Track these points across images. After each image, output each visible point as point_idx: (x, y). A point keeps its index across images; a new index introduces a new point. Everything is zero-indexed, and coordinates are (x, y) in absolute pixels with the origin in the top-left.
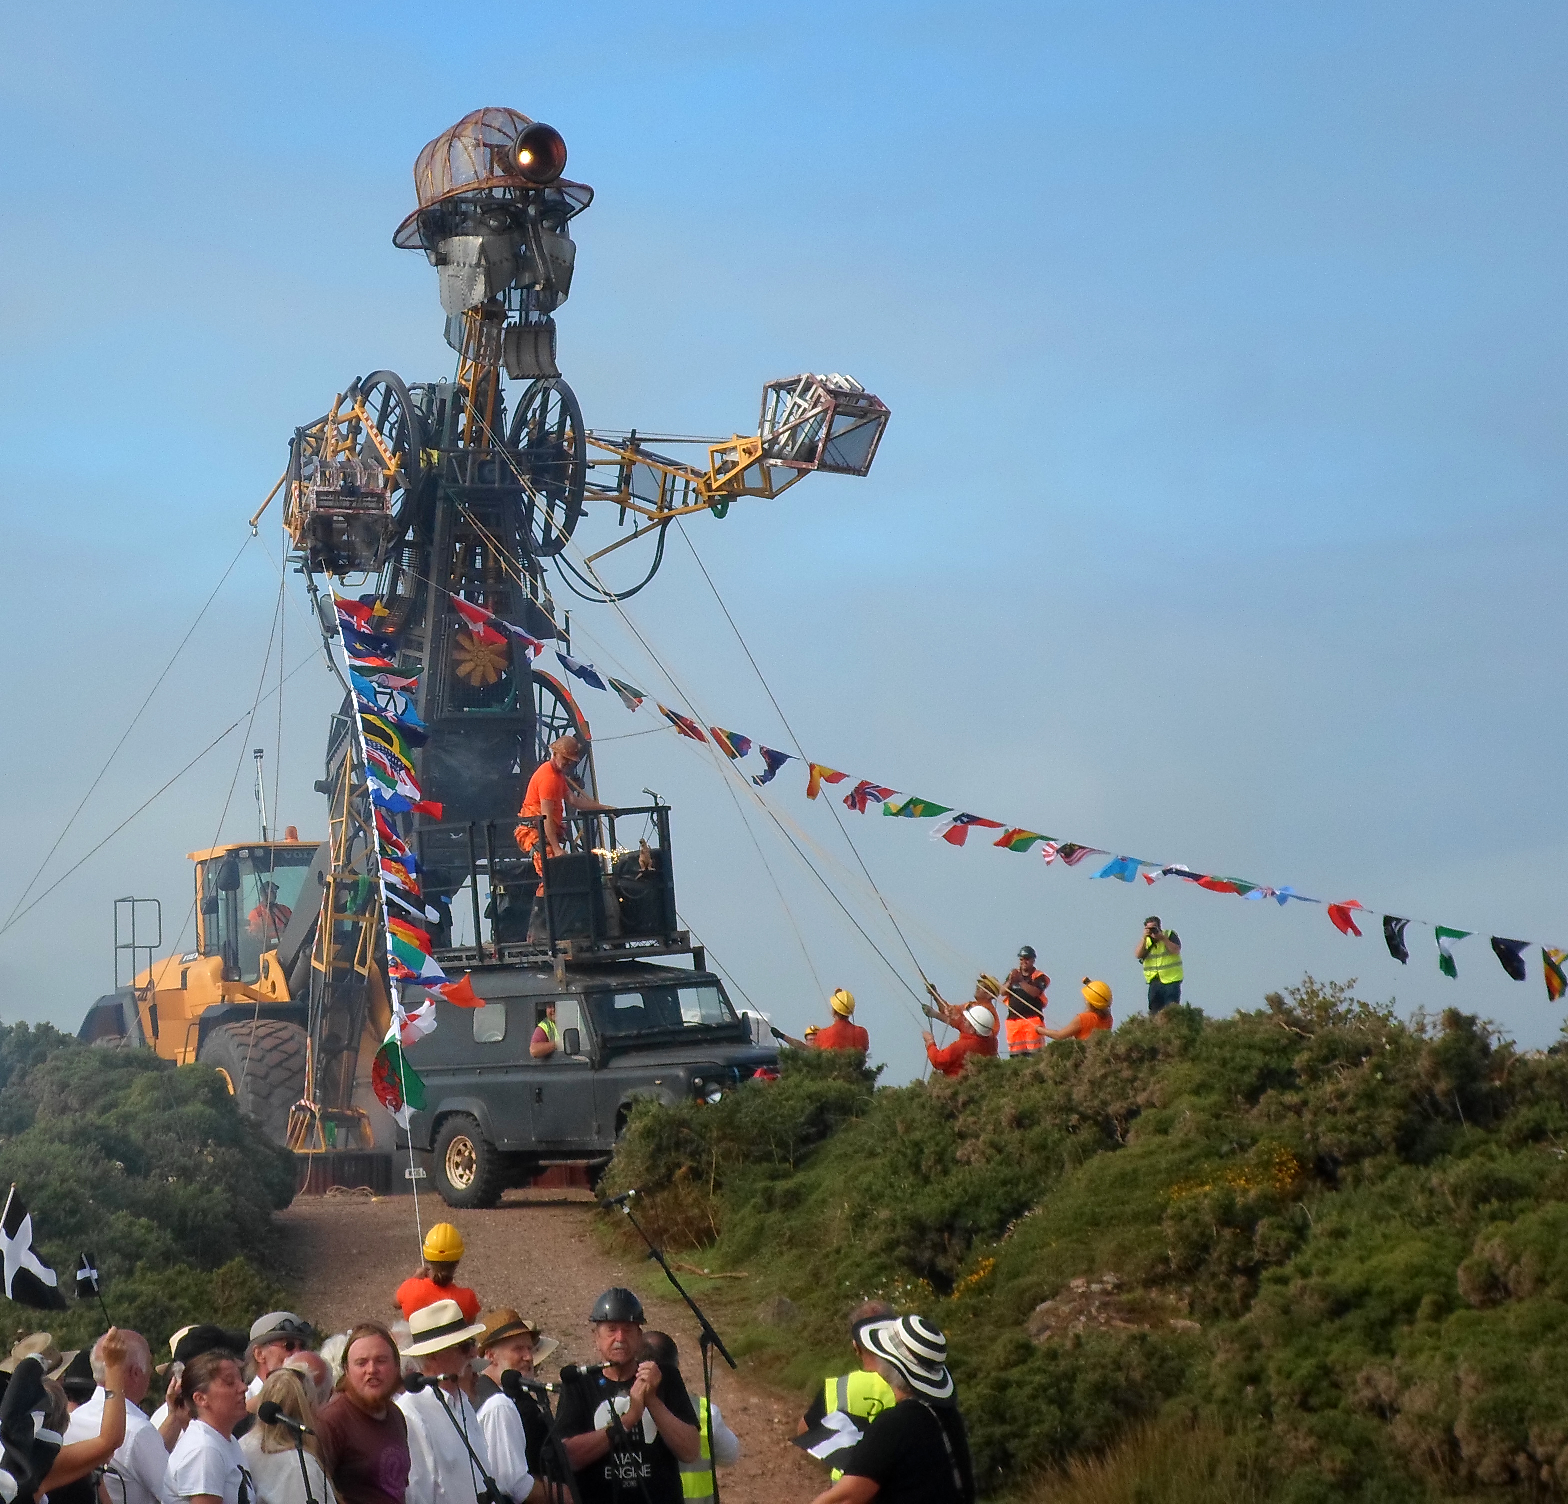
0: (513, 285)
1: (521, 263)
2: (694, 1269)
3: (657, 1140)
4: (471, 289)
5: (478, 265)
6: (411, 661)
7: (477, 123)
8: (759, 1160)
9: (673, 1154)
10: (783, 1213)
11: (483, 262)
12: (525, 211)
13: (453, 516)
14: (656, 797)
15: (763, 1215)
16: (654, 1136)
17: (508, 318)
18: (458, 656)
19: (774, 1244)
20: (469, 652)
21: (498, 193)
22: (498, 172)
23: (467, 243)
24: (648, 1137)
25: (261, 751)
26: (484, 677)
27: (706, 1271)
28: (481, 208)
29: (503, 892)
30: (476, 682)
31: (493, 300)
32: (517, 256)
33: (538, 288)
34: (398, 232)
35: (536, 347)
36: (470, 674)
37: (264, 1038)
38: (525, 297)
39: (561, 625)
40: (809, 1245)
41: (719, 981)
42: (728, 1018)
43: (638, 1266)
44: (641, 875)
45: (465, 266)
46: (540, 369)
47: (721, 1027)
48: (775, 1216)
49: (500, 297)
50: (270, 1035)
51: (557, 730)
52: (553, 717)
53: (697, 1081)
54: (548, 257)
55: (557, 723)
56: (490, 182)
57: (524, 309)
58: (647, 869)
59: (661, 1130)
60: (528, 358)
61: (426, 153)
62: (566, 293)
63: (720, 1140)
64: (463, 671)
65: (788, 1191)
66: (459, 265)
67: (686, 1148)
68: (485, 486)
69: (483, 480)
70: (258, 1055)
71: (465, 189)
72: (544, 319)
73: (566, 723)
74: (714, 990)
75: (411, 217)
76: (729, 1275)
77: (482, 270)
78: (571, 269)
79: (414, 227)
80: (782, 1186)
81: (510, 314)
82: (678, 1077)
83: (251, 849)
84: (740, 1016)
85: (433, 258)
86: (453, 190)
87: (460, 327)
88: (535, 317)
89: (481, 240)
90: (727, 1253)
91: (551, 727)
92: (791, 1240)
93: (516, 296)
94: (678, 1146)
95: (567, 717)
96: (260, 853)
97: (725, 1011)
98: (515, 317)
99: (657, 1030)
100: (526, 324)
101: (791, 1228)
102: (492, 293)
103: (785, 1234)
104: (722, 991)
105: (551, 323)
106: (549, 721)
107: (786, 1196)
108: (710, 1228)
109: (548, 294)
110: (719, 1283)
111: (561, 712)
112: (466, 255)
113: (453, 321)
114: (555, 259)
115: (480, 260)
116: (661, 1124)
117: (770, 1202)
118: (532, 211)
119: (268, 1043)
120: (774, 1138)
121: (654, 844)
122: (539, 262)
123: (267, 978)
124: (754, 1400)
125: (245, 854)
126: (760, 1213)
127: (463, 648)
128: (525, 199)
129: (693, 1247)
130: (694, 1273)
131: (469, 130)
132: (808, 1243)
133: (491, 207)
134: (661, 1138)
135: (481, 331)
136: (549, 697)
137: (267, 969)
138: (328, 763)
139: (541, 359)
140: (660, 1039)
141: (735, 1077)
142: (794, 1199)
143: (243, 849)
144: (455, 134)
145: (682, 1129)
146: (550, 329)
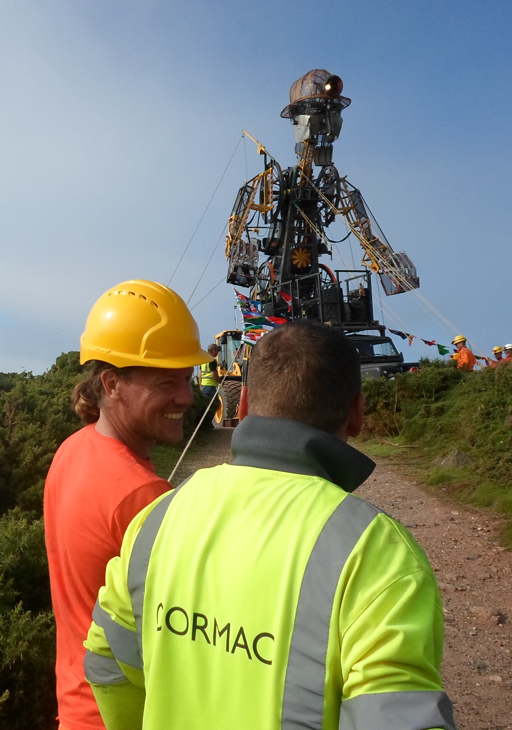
0: (319, 133)
1: (323, 126)
2: (391, 443)
3: (369, 392)
4: (305, 134)
5: (308, 125)
6: (279, 259)
7: (312, 75)
8: (418, 398)
9: (376, 398)
10: (435, 418)
11: (309, 125)
12: (326, 107)
13: (295, 210)
14: (366, 267)
15: (425, 419)
16: (367, 390)
17: (317, 144)
18: (294, 257)
19: (432, 432)
20: (298, 256)
21: (317, 100)
22: (318, 92)
23: (305, 117)
24: (365, 391)
25: (236, 306)
26: (302, 265)
27: (397, 444)
28: (311, 105)
29: (304, 314)
30: (299, 266)
31: (312, 138)
32: (322, 123)
33: (328, 134)
34: (282, 113)
35: (326, 154)
36: (297, 263)
37: (231, 385)
38: (324, 137)
39: (329, 249)
40: (451, 432)
41: (391, 340)
42: (394, 354)
43: (361, 444)
44: (360, 297)
45: (303, 125)
46: (326, 163)
47: (391, 357)
48: (431, 419)
49: (315, 137)
50: (233, 384)
51: (326, 283)
52: (326, 279)
53: (385, 372)
54: (333, 124)
55: (327, 281)
56: (315, 96)
57: (323, 142)
58: (362, 295)
59: (371, 388)
60: (322, 159)
61: (294, 86)
62: (338, 137)
63: (398, 391)
64: (295, 263)
65: (438, 407)
66: (301, 125)
67: (382, 395)
68: (305, 199)
69: (304, 197)
70: (229, 390)
71: (306, 98)
72: (329, 145)
73: (329, 281)
74: (388, 344)
75: (286, 107)
76: (409, 446)
77: (308, 127)
78: (340, 128)
79: (287, 111)
80: (434, 406)
81: (318, 143)
82: (376, 370)
83: (231, 332)
84: (399, 353)
85: (293, 122)
86: (301, 98)
87: (300, 149)
88: (326, 144)
89: (309, 117)
90: (408, 436)
91: (325, 283)
92: (441, 429)
93: (320, 137)
94: (378, 394)
95: (330, 279)
96: (234, 334)
97: (393, 350)
98: (319, 145)
99: (366, 357)
100: (322, 147)
101: (441, 424)
102: (312, 135)
103: (438, 427)
104: (392, 344)
105: (332, 146)
106: (324, 280)
107: (437, 410)
108: (395, 427)
109: (332, 136)
110: (405, 450)
111: (328, 278)
112: (304, 122)
113: (298, 145)
114: (335, 124)
115: (308, 124)
116: (370, 385)
117: (428, 413)
118: (328, 107)
119: (233, 387)
120: (424, 390)
121: (366, 286)
122: (329, 125)
123: (235, 370)
124: (455, 513)
125: (229, 334)
126: (423, 418)
127: (295, 255)
128: (327, 103)
129: (387, 436)
130: (390, 445)
131: (309, 77)
132: (451, 431)
133: (314, 105)
134: (371, 391)
135: (308, 148)
136: (324, 273)
137: (235, 367)
138: (250, 292)
139: (327, 160)
140: (367, 360)
141: (401, 371)
142: (441, 411)
143: (228, 332)
144: (304, 79)
145: (381, 386)
146: (330, 149)
